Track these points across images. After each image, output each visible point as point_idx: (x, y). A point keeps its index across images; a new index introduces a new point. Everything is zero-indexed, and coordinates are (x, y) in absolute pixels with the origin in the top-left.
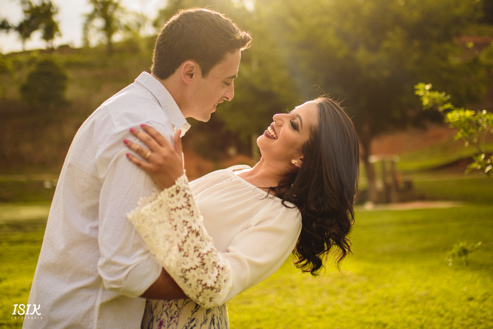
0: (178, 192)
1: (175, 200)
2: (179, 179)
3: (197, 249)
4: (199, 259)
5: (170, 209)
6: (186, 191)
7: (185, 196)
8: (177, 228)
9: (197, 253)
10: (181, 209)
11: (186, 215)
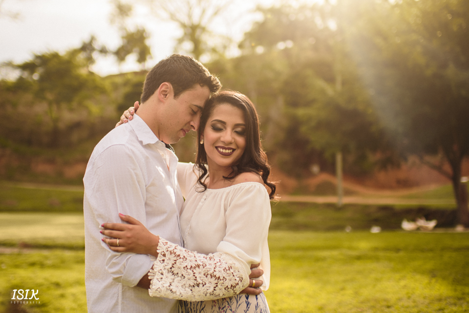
0: (164, 255)
1: (168, 262)
2: (158, 248)
3: (206, 274)
4: (214, 278)
5: (170, 270)
6: (169, 249)
7: (171, 254)
8: (184, 275)
9: (209, 276)
10: (175, 263)
11: (182, 263)
